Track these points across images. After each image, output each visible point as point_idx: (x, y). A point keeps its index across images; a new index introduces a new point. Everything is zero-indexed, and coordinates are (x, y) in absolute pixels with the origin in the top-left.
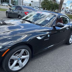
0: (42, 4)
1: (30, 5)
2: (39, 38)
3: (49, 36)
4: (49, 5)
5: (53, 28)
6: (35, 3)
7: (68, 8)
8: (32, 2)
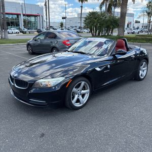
0: (85, 21)
1: (62, 25)
2: (98, 69)
3: (109, 66)
4: (99, 21)
5: (112, 57)
6: (71, 19)
7: (139, 22)
8: (63, 18)
